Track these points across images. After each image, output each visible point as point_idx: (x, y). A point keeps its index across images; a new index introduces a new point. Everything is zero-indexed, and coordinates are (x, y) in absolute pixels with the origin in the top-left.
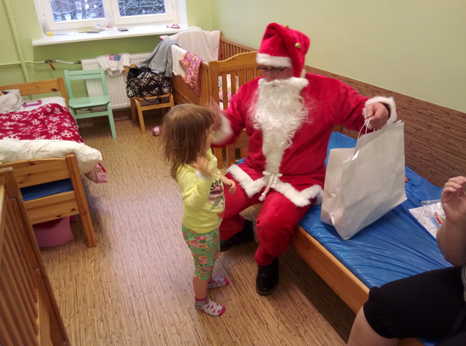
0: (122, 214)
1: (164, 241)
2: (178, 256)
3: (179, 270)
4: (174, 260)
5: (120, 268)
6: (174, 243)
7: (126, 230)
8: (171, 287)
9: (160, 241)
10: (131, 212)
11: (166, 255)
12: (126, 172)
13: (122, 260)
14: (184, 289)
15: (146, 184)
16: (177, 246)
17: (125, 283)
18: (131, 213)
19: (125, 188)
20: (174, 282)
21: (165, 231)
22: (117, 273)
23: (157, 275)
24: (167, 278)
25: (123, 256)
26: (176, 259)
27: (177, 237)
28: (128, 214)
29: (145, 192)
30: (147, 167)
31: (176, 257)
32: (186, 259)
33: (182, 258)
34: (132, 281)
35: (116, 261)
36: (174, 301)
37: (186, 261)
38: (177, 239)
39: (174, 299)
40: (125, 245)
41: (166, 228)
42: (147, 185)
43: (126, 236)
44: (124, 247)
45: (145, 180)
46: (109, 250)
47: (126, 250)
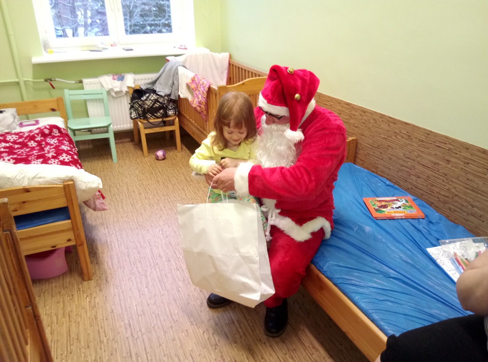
0: (121, 244)
1: (166, 275)
2: (180, 292)
3: (181, 308)
4: (175, 296)
5: (117, 304)
6: (175, 278)
7: (125, 263)
8: (171, 327)
9: (161, 275)
10: (130, 242)
11: (167, 291)
12: (126, 198)
13: (119, 296)
14: (186, 329)
15: (147, 211)
16: (179, 281)
17: (122, 321)
18: (130, 244)
19: (125, 216)
20: (175, 321)
21: (167, 264)
22: (114, 309)
23: (157, 312)
24: (168, 316)
25: (121, 290)
26: (178, 295)
27: (180, 272)
28: (127, 244)
29: (146, 221)
30: (148, 194)
31: (178, 294)
32: (189, 296)
33: (184, 294)
34: (130, 320)
35: (113, 296)
36: (174, 342)
37: (189, 297)
38: (179, 273)
39: (174, 340)
40: (123, 279)
41: (168, 261)
42: (148, 213)
43: (124, 269)
44: (122, 280)
45: (146, 208)
46: (106, 284)
47: (124, 284)
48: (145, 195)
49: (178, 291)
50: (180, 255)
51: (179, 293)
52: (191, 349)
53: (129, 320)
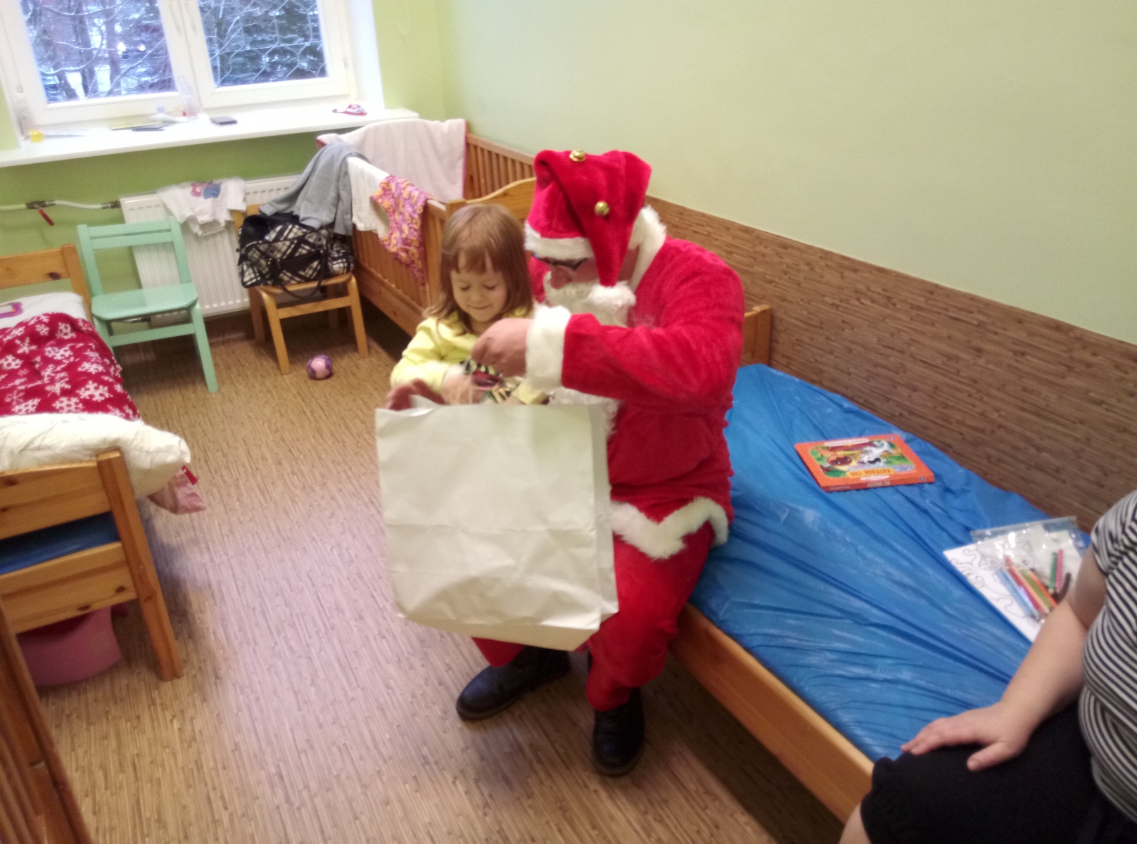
0: (243, 587)
1: (356, 652)
2: (392, 689)
3: (398, 726)
4: (382, 700)
5: (247, 729)
6: (379, 657)
8: (379, 772)
9: (344, 652)
10: (265, 580)
11: (363, 689)
12: (247, 476)
13: (250, 709)
14: (413, 775)
16: (388, 663)
17: (262, 768)
18: (266, 583)
19: (247, 518)
20: (387, 759)
21: (355, 626)
22: (241, 742)
23: (343, 742)
24: (368, 748)
25: (253, 697)
26: (388, 698)
27: (387, 641)
28: (257, 586)
29: (299, 526)
30: (299, 461)
31: (389, 694)
32: (413, 697)
33: (402, 694)
34: (281, 764)
35: (236, 712)
36: (389, 807)
37: (414, 700)
38: (386, 646)
39: (387, 803)
40: (255, 669)
41: (357, 617)
42: (301, 507)
43: (256, 644)
44: (253, 673)
46: (216, 684)
47: (259, 682)
48: (292, 466)
49: (388, 687)
50: (385, 602)
51: (390, 691)
52: (427, 820)
53: (279, 766)
